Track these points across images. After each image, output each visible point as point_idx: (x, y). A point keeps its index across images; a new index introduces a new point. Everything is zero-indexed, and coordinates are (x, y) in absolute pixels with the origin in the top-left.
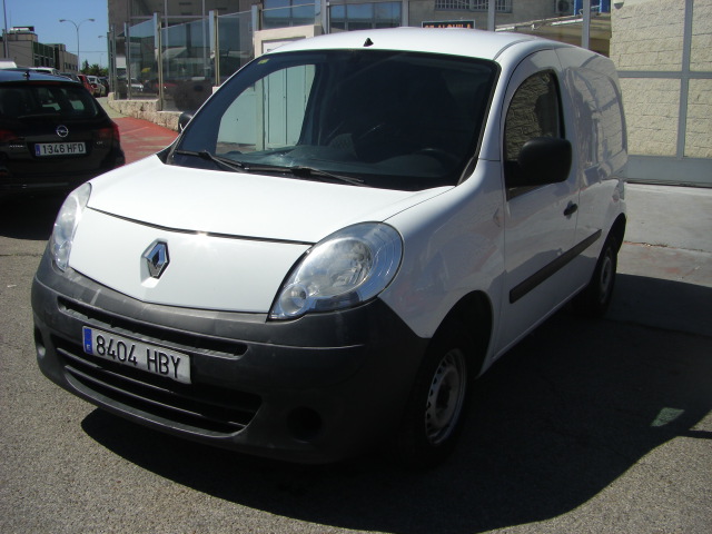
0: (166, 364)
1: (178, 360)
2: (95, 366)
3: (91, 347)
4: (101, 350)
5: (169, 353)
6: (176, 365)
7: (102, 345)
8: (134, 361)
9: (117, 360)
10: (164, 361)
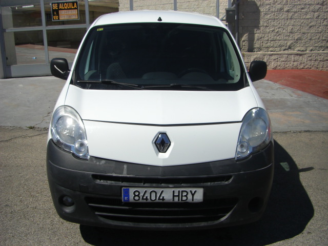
0: (186, 196)
1: (195, 191)
2: (127, 208)
3: (128, 199)
4: (137, 198)
5: (188, 190)
6: (193, 195)
7: (138, 196)
8: (163, 199)
9: (149, 201)
10: (185, 194)
